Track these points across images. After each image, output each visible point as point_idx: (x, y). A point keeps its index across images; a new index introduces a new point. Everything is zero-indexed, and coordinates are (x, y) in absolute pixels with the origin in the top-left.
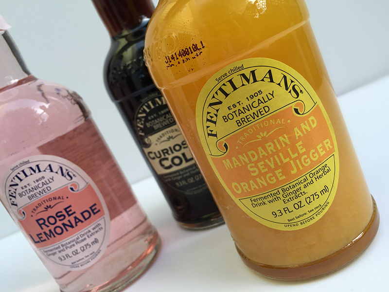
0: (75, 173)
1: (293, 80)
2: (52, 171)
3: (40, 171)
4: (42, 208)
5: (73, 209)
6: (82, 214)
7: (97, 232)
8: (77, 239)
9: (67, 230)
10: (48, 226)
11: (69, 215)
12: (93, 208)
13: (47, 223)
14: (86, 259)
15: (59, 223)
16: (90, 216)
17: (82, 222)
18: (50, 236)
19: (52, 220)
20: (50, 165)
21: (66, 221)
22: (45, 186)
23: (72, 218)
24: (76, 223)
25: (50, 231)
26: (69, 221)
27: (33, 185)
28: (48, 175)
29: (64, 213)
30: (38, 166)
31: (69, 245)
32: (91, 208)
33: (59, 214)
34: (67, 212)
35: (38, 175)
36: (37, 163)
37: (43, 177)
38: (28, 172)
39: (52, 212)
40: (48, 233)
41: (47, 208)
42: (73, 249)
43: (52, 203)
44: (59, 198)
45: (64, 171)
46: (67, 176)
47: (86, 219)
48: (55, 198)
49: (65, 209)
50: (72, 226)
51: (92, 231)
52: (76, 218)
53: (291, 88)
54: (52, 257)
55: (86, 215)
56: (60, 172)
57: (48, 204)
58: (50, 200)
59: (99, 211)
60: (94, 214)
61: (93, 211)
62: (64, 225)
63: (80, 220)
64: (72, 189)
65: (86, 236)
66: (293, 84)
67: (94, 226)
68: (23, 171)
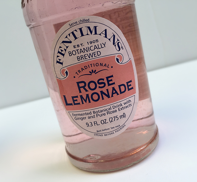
2: (106, 37)
3: (96, 33)
4: (87, 71)
5: (114, 79)
6: (120, 86)
7: (127, 107)
8: (110, 109)
9: (103, 99)
10: (87, 91)
11: (109, 85)
13: (87, 87)
14: (111, 130)
15: (98, 90)
16: (125, 90)
17: (118, 94)
18: (86, 101)
19: (92, 86)
20: (106, 30)
21: (104, 90)
22: (96, 50)
23: (110, 88)
24: (113, 94)
25: (87, 95)
26: (107, 90)
27: (86, 46)
28: (102, 39)
29: (105, 81)
30: (95, 28)
31: (100, 114)
32: (127, 83)
33: (100, 81)
34: (108, 81)
35: (93, 37)
36: (95, 25)
37: (97, 41)
38: (85, 31)
39: (95, 78)
40: (85, 97)
41: (92, 72)
42: (103, 118)
43: (98, 69)
44: (105, 65)
45: (116, 40)
47: (121, 93)
48: (101, 65)
49: (107, 78)
51: (124, 106)
52: (114, 89)
55: (123, 88)
56: (112, 40)
57: (94, 68)
60: (129, 89)
61: (128, 86)
62: (102, 92)
63: (116, 92)
65: (117, 109)
67: (125, 101)
68: (81, 29)
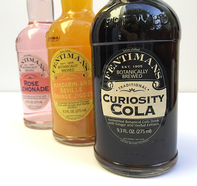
0: (46, 69)
1: (87, 64)
2: (37, 64)
3: (33, 61)
4: (28, 77)
5: (39, 84)
6: (41, 87)
7: (43, 98)
8: (35, 97)
9: (33, 91)
10: (27, 85)
11: (36, 85)
12: (47, 88)
13: (27, 84)
14: (34, 107)
15: (31, 87)
16: (44, 90)
17: (40, 91)
18: (26, 90)
19: (29, 84)
20: (38, 61)
21: (34, 87)
22: (32, 69)
23: (36, 87)
24: (37, 90)
25: (27, 88)
26: (35, 88)
27: (29, 66)
28: (35, 64)
29: (35, 83)
30: (33, 59)
31: (31, 98)
32: (46, 87)
33: (33, 83)
34: (36, 84)
35: (31, 63)
36: (33, 58)
37: (33, 65)
38: (29, 59)
39: (31, 81)
40: (26, 88)
41: (30, 78)
42: (32, 100)
43: (32, 77)
44: (35, 76)
45: (42, 66)
46: (42, 69)
47: (41, 91)
48: (34, 75)
49: (36, 82)
50: (35, 90)
51: (42, 97)
52: (38, 88)
53: (85, 66)
54: (24, 99)
55: (42, 89)
56: (40, 65)
57: (31, 76)
58: (32, 75)
59: (48, 90)
60: (46, 90)
61: (46, 89)
62: (33, 88)
63: (39, 90)
64: (42, 75)
65: (38, 98)
66: (86, 65)
67: (43, 95)
68: (28, 59)
